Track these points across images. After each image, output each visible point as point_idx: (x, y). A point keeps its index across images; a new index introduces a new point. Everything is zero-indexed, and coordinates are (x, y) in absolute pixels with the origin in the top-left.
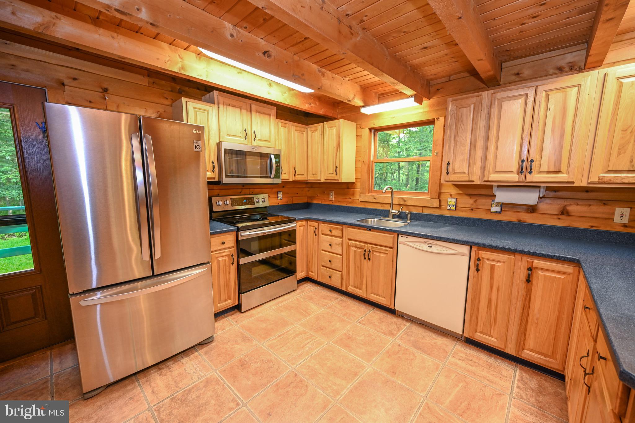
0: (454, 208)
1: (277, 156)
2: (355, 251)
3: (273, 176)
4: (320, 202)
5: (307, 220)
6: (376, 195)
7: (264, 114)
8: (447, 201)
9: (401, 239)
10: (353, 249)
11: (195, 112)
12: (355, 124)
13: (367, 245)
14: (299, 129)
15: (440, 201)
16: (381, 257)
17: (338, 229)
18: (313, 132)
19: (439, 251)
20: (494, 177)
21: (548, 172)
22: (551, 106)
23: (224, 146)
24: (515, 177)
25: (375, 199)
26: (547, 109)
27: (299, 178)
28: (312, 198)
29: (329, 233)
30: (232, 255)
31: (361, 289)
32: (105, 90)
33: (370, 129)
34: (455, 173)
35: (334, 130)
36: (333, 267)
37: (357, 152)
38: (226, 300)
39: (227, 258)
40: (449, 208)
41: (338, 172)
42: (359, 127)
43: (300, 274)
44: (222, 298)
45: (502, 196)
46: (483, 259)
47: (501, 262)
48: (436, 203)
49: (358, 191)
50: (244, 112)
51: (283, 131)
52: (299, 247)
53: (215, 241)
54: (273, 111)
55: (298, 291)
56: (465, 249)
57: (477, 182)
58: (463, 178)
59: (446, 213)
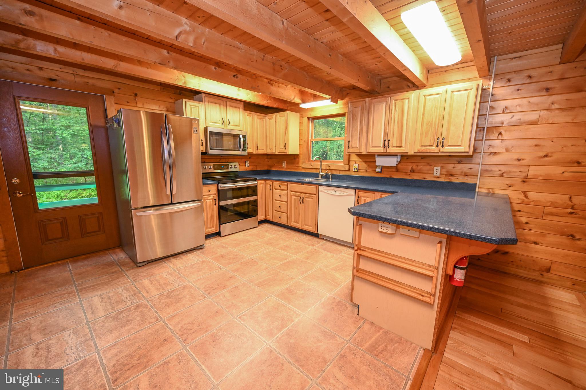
0: (356, 170)
1: (244, 136)
2: (295, 198)
3: (241, 149)
4: (276, 169)
5: (265, 180)
6: (312, 163)
7: (235, 107)
8: (353, 165)
9: (321, 188)
10: (293, 197)
11: (191, 108)
12: (298, 114)
13: (301, 194)
14: (259, 117)
15: (349, 166)
16: (309, 201)
17: (285, 185)
18: (270, 119)
19: (340, 194)
20: (372, 150)
21: (397, 147)
22: (397, 109)
23: (209, 129)
24: (381, 150)
25: (312, 166)
26: (395, 111)
27: (260, 152)
28: (271, 166)
29: (279, 188)
30: (215, 199)
31: (298, 223)
32: (136, 95)
33: (308, 118)
34: (352, 147)
35: (284, 119)
36: (282, 210)
37: (300, 134)
38: (211, 228)
39: (212, 201)
40: (354, 170)
41: (286, 148)
42: (301, 117)
43: (261, 216)
44: (209, 226)
45: (380, 162)
46: (361, 196)
47: (369, 197)
49: (301, 161)
50: (222, 107)
51: (249, 119)
52: (259, 197)
53: (205, 189)
54: (242, 106)
55: (259, 228)
56: (352, 192)
57: (364, 153)
58: (356, 150)
59: (353, 174)
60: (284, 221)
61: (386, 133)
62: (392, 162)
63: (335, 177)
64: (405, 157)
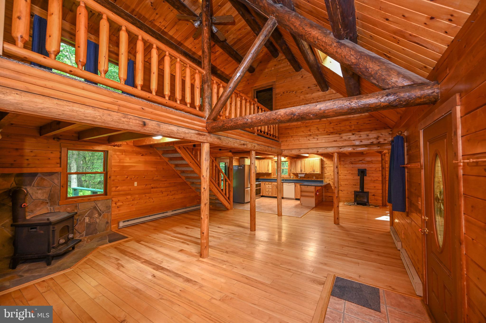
2: (275, 187)
4: (262, 178)
5: (263, 182)
8: (291, 176)
9: (284, 183)
12: (271, 160)
17: (271, 183)
18: (262, 162)
19: (289, 184)
20: (297, 172)
21: (304, 172)
22: (303, 162)
24: (300, 172)
27: (259, 172)
28: (259, 177)
29: (268, 184)
31: (276, 195)
33: (275, 161)
35: (267, 161)
36: (269, 192)
41: (268, 171)
42: (272, 161)
45: (300, 175)
46: (296, 185)
48: (289, 177)
49: (272, 175)
52: (261, 187)
55: (261, 198)
56: (294, 184)
57: (295, 173)
58: (293, 172)
59: (291, 179)
60: (270, 195)
61: (301, 168)
62: (303, 176)
63: (286, 180)
64: (306, 174)
